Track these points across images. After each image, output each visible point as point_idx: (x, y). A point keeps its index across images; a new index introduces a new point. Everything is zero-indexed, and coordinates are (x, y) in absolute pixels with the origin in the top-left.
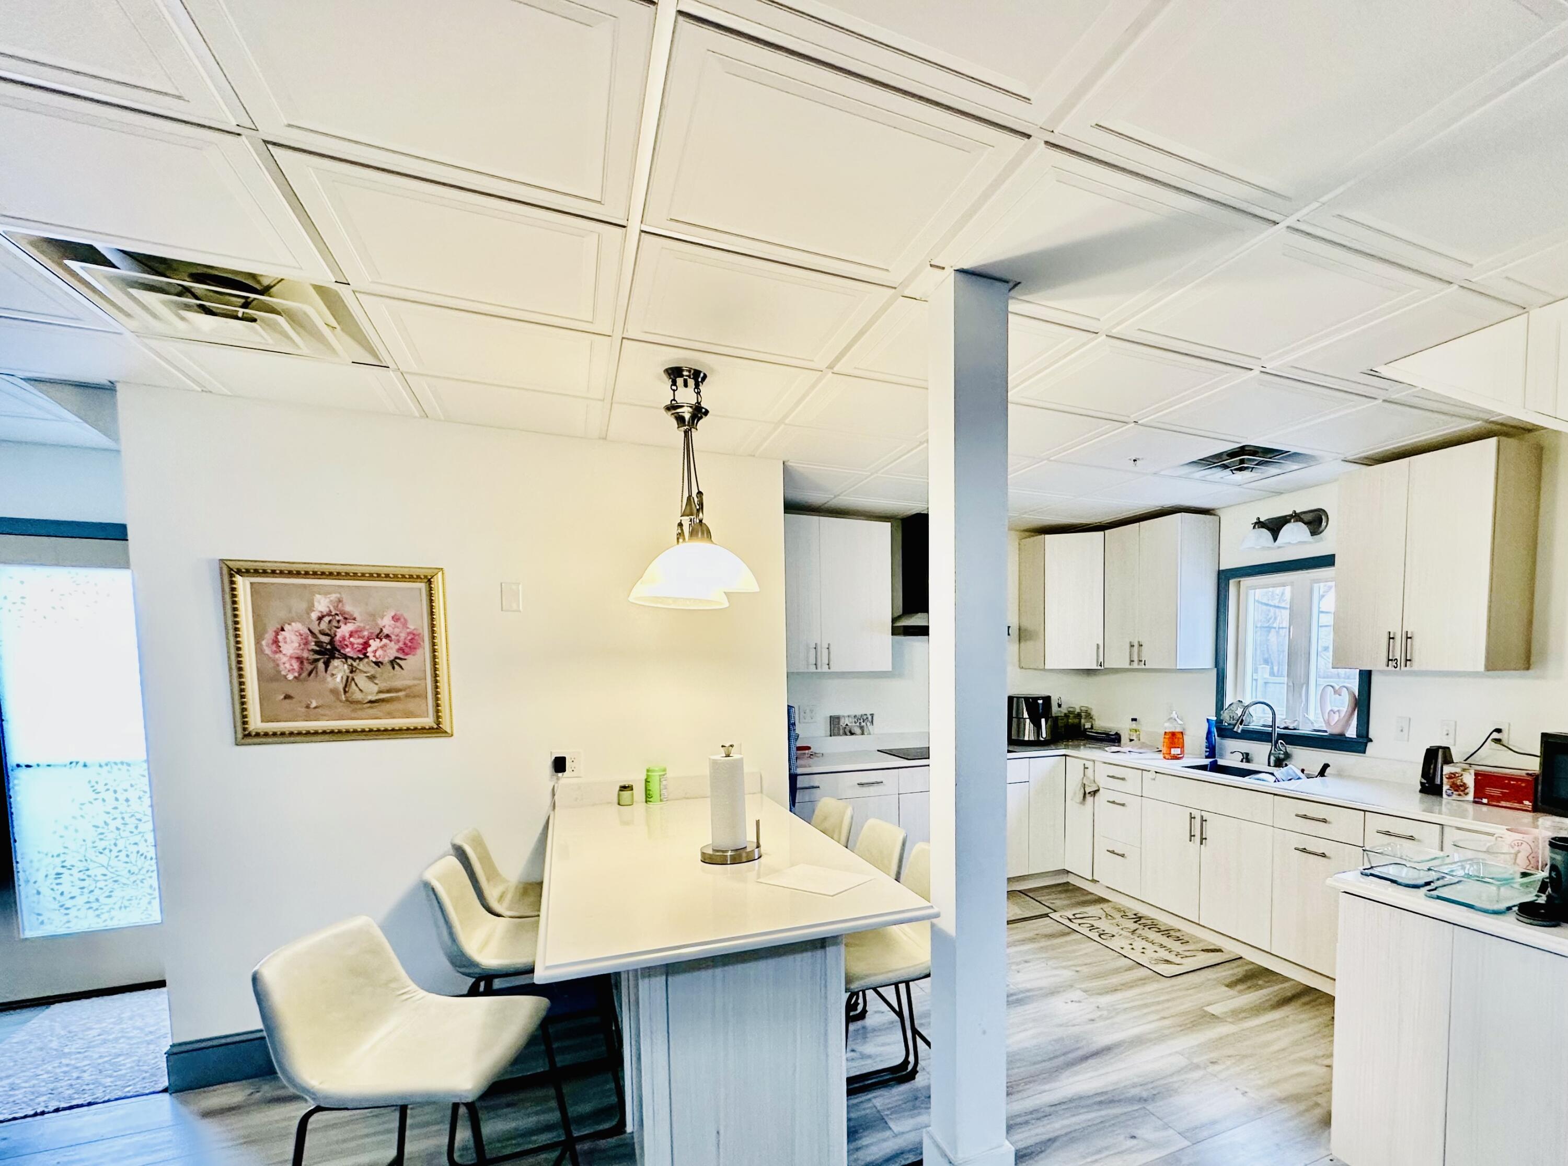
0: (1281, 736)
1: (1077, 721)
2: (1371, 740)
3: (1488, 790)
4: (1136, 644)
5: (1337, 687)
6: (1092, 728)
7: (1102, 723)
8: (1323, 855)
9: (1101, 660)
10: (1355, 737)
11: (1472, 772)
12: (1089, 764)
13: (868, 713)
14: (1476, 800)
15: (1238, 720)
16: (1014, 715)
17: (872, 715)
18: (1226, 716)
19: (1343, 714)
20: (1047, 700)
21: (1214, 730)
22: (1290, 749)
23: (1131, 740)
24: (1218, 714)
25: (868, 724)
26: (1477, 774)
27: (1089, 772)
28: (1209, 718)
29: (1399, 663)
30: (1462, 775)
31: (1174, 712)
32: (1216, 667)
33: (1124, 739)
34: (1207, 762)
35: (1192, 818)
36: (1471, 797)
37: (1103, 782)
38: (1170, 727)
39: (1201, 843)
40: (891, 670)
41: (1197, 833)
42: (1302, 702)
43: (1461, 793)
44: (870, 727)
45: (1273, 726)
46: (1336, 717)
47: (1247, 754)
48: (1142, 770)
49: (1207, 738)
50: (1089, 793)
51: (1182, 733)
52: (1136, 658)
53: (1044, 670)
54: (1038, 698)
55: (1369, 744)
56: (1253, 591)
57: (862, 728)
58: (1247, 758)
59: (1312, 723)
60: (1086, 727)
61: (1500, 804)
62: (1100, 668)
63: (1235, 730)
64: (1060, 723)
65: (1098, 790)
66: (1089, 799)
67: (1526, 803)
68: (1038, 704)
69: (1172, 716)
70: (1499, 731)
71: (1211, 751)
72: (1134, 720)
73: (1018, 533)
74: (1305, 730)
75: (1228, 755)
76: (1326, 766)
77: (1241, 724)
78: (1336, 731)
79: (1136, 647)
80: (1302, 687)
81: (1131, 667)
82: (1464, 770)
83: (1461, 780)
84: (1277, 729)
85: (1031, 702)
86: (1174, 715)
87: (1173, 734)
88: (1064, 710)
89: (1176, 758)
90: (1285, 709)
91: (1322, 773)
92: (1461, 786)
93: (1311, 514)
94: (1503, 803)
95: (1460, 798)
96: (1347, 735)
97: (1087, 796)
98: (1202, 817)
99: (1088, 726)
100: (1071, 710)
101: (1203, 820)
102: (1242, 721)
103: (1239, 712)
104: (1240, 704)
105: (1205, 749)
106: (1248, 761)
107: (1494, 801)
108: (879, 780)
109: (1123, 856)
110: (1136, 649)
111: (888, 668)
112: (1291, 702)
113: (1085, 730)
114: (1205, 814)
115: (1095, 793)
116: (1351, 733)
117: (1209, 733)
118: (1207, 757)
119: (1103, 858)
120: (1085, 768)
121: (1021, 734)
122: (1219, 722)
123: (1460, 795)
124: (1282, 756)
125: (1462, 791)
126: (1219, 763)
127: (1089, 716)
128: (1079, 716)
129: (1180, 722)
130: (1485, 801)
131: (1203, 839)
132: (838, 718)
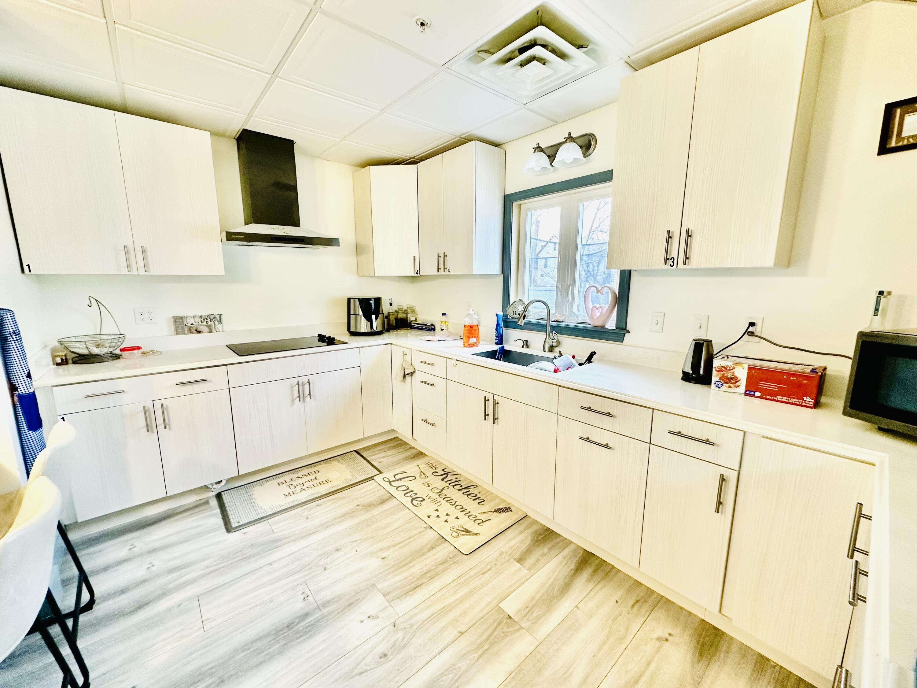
0: (553, 328)
1: (405, 315)
2: (628, 332)
3: (763, 385)
4: (442, 256)
5: (600, 288)
6: (416, 320)
7: (423, 318)
8: (607, 446)
9: (417, 268)
10: (614, 328)
11: (746, 367)
12: (407, 351)
13: (216, 313)
14: (748, 392)
15: (522, 315)
16: (352, 312)
17: (220, 315)
18: (510, 311)
19: (605, 310)
20: (378, 301)
21: (501, 322)
22: (561, 338)
23: (442, 330)
24: (504, 309)
25: (216, 323)
26: (750, 368)
27: (408, 358)
28: (498, 313)
29: (675, 262)
30: (734, 368)
31: (471, 309)
32: (503, 273)
33: (438, 329)
34: (497, 347)
35: (486, 400)
36: (742, 389)
37: (418, 366)
38: (468, 322)
39: (494, 423)
40: (224, 274)
41: (490, 411)
42: (569, 300)
43: (732, 385)
44: (219, 326)
45: (547, 319)
46: (598, 313)
47: (527, 341)
48: (447, 358)
49: (497, 329)
50: (408, 374)
51: (477, 325)
52: (442, 266)
53: (374, 277)
54: (370, 299)
55: (627, 335)
56: (530, 212)
57: (209, 327)
58: (526, 344)
59: (577, 317)
60: (411, 320)
61: (775, 399)
62: (416, 275)
63: (519, 323)
64: (392, 318)
65: (414, 372)
66: (408, 378)
67: (809, 399)
68: (371, 303)
69: (470, 312)
70: (752, 324)
71: (500, 340)
72: (444, 314)
73: (352, 167)
74: (571, 322)
75: (511, 341)
76: (593, 354)
77: (524, 318)
78: (598, 323)
79: (441, 257)
80: (570, 287)
81: (439, 274)
82: (736, 364)
83: (733, 373)
84: (551, 322)
85: (364, 303)
86: (471, 312)
87: (471, 327)
88: (394, 308)
89: (473, 345)
90: (555, 306)
91: (589, 359)
92: (732, 378)
93: (581, 138)
94: (780, 398)
95: (730, 390)
96: (607, 327)
97: (407, 376)
98: (494, 401)
99: (412, 319)
100: (401, 307)
101: (495, 403)
102: (525, 316)
103: (521, 308)
104: (521, 302)
105: (495, 338)
106: (527, 347)
107: (768, 395)
108: (203, 378)
109: (433, 425)
110: (441, 259)
111: (221, 272)
112: (560, 300)
113: (411, 322)
114: (496, 397)
115: (412, 373)
116: (611, 325)
117: (498, 325)
118: (497, 344)
119: (419, 425)
120: (404, 354)
121: (358, 327)
122: (505, 316)
123: (730, 387)
124: (555, 344)
125: (732, 383)
126: (505, 348)
127: (413, 312)
128: (406, 312)
129: (476, 317)
130: (758, 394)
131: (495, 419)
132: (182, 318)
